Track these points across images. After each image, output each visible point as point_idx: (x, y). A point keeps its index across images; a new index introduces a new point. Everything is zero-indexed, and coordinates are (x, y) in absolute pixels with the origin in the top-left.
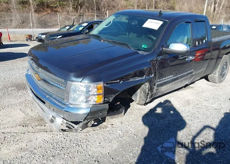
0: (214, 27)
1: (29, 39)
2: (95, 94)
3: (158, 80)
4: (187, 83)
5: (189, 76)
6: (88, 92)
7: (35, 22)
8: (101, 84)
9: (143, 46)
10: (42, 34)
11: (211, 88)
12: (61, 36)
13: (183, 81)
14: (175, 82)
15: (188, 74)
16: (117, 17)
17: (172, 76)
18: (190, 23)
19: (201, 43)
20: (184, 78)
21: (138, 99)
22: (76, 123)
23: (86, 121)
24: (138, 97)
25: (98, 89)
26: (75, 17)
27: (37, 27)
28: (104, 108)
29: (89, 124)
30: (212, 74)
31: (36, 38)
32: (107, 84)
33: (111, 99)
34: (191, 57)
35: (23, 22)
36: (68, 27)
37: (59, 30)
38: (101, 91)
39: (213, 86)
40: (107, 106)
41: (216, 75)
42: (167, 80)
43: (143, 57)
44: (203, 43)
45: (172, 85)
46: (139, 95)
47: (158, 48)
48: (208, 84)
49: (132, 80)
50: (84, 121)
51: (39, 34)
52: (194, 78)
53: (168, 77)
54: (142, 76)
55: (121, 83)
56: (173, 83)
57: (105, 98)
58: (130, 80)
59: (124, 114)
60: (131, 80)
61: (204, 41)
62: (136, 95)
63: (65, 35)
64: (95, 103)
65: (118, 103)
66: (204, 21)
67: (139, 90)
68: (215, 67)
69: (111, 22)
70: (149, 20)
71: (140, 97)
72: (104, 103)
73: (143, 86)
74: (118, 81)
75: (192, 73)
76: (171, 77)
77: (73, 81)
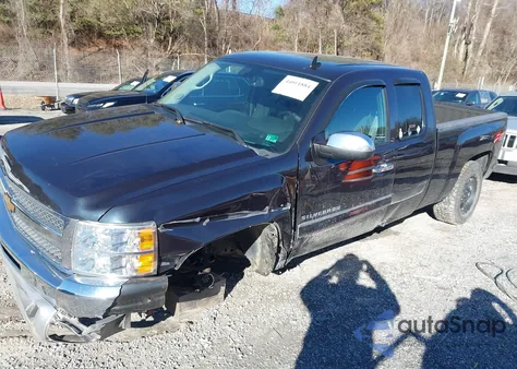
0: (461, 95)
1: (48, 106)
2: (136, 251)
3: (304, 218)
4: (378, 223)
5: (383, 208)
6: (118, 245)
7: (69, 67)
8: (150, 228)
9: (268, 138)
10: (76, 96)
11: (438, 234)
12: (112, 104)
13: (368, 221)
14: (348, 221)
15: (378, 205)
16: (223, 67)
17: (339, 208)
18: (384, 86)
19: (410, 133)
20: (368, 213)
21: (258, 261)
22: (87, 321)
23: (113, 318)
24: (258, 254)
25: (142, 240)
26: (159, 60)
27: (74, 80)
28: (157, 285)
29: (123, 322)
30: (442, 204)
31: (63, 104)
32: (165, 226)
33: (179, 264)
34: (385, 165)
35: (42, 67)
36: (136, 83)
37: (116, 89)
38: (151, 246)
39: (443, 230)
40: (164, 281)
41: (449, 205)
42: (324, 218)
43: (265, 163)
44: (414, 132)
45: (340, 228)
46: (259, 250)
47: (304, 142)
48: (432, 225)
49: (235, 217)
50: (104, 317)
51: (70, 96)
52: (396, 213)
53: (329, 210)
54: (262, 209)
55: (204, 224)
56: (342, 224)
57: (160, 261)
58: (230, 218)
59: (226, 296)
60: (232, 217)
61: (418, 129)
62: (254, 252)
63: (121, 101)
64: (135, 274)
65: (207, 270)
66: (419, 84)
67: (259, 240)
68: (446, 189)
69: (209, 78)
70: (289, 78)
71: (263, 256)
72: (158, 275)
73: (266, 230)
74: (198, 220)
75: (388, 201)
76: (336, 211)
77: (81, 219)
